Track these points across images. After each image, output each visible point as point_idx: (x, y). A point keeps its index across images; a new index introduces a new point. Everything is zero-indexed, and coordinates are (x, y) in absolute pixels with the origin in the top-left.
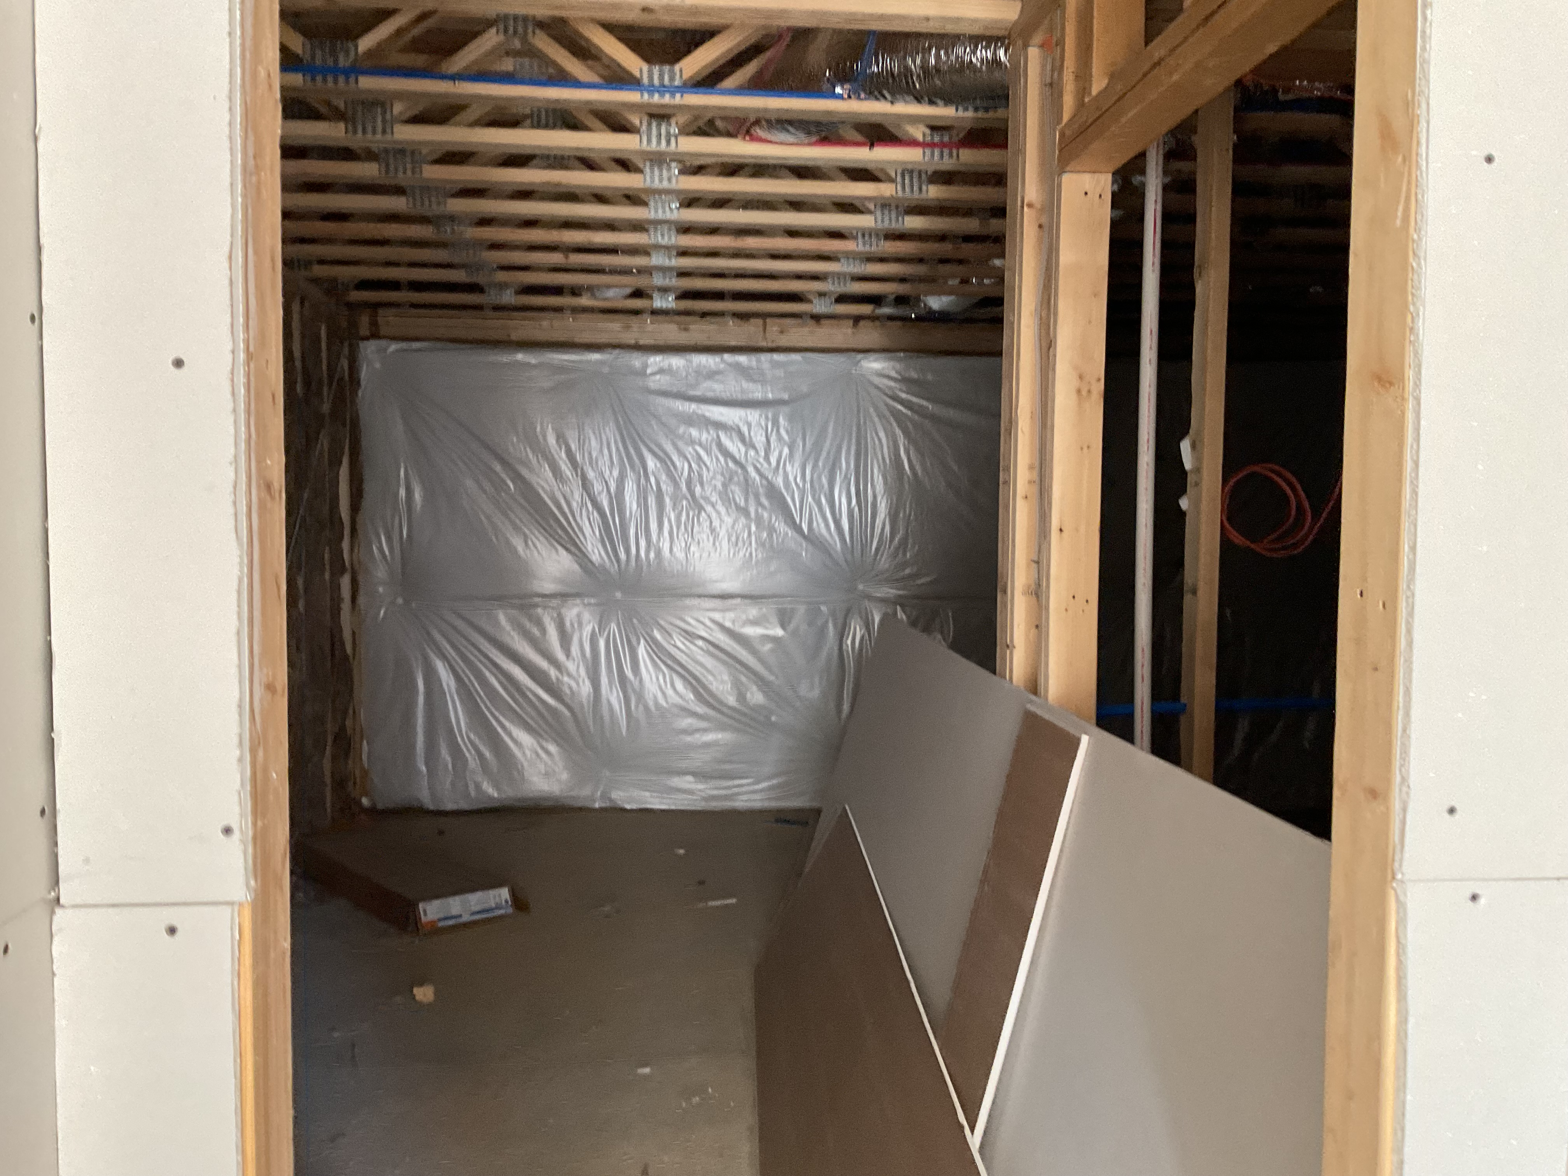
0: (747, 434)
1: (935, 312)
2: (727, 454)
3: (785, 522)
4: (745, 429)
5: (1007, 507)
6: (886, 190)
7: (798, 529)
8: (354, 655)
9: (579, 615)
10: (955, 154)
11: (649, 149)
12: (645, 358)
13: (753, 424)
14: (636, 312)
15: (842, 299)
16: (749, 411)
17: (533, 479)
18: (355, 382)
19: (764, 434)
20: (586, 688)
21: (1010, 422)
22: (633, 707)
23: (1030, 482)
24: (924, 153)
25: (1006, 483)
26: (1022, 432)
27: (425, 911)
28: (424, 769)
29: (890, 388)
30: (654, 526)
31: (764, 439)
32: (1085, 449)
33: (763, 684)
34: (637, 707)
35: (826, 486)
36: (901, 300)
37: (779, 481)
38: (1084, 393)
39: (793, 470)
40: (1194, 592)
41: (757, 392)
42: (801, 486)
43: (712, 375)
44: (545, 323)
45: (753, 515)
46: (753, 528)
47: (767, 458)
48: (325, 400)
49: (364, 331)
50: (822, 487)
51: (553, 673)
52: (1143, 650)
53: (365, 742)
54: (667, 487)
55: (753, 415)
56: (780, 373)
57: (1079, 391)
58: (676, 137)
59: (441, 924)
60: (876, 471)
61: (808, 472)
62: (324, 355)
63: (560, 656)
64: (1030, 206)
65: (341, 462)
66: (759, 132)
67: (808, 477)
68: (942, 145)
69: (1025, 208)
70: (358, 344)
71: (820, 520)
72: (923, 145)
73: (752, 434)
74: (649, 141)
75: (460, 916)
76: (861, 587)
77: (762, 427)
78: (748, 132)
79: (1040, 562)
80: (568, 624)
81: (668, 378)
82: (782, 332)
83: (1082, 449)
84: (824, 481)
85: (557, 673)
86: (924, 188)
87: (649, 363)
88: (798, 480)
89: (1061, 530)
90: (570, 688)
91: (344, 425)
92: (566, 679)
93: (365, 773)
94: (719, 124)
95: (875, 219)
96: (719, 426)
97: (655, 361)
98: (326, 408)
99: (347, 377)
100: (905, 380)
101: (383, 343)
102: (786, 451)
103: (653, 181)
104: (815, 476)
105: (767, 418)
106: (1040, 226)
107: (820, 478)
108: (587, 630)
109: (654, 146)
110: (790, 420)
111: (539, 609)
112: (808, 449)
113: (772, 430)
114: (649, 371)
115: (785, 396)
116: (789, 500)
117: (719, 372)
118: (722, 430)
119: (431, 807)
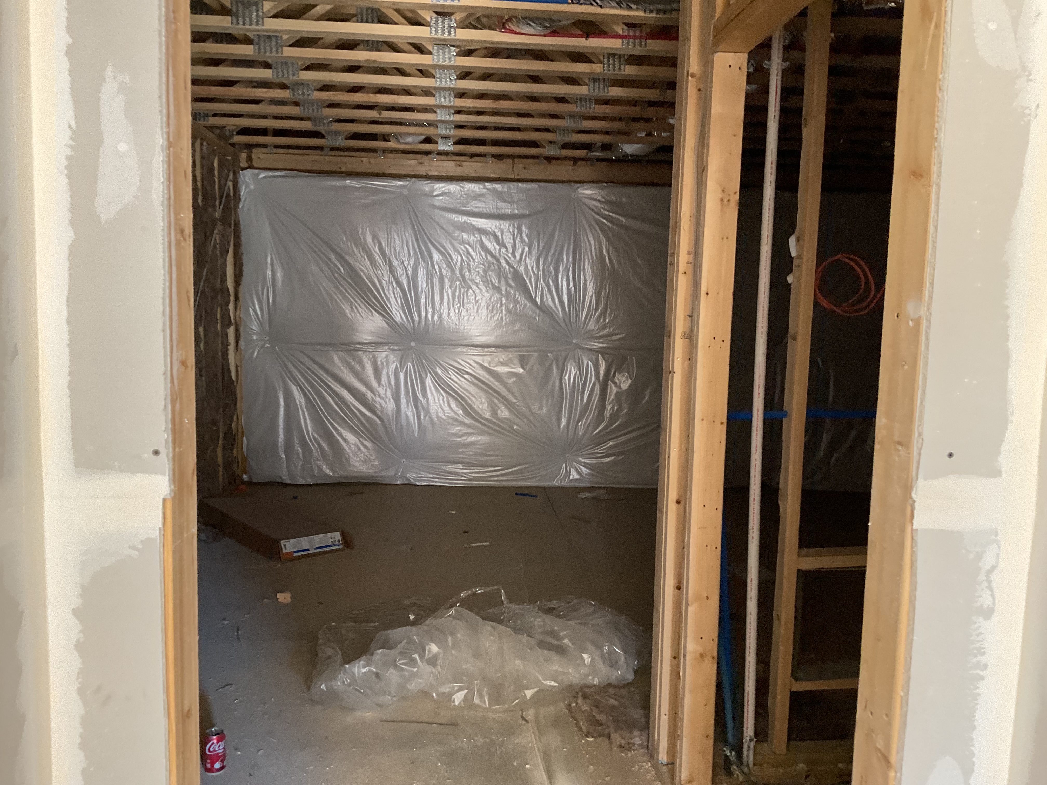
0: (500, 237)
1: (629, 155)
2: (487, 251)
3: (525, 297)
4: (499, 234)
5: (672, 280)
6: (597, 68)
7: (533, 301)
8: (237, 381)
9: (387, 357)
10: (643, 43)
11: (436, 36)
12: (432, 185)
13: (505, 231)
14: (427, 153)
15: (565, 146)
16: (502, 222)
17: (357, 266)
18: (237, 197)
19: (512, 237)
20: (390, 406)
21: (676, 222)
22: (422, 418)
23: (688, 263)
24: (623, 42)
25: (672, 264)
26: (684, 229)
27: (285, 545)
28: (283, 456)
29: (596, 207)
30: (437, 298)
31: (512, 241)
32: (725, 239)
33: (509, 405)
34: (425, 417)
35: (553, 274)
36: (606, 147)
37: (522, 269)
38: (725, 201)
39: (530, 262)
40: (795, 339)
41: (507, 209)
42: (536, 273)
43: (477, 197)
44: (365, 160)
45: (504, 293)
46: (504, 301)
47: (513, 254)
48: (217, 209)
49: (243, 164)
50: (550, 273)
51: (369, 395)
52: (760, 377)
53: (244, 438)
54: (446, 273)
55: (505, 225)
56: (523, 196)
57: (722, 200)
58: (455, 28)
59: (295, 555)
60: (586, 264)
61: (541, 263)
62: (216, 180)
63: (374, 384)
64: (693, 75)
65: (228, 252)
66: (511, 26)
67: (541, 268)
68: (635, 37)
69: (690, 78)
70: (239, 173)
71: (549, 297)
72: (622, 37)
73: (504, 237)
74: (436, 32)
75: (308, 550)
76: (575, 341)
77: (510, 232)
78: (503, 26)
79: (692, 316)
80: (379, 363)
81: (447, 198)
82: (525, 168)
83: (723, 239)
84: (552, 269)
85: (372, 395)
86: (622, 67)
87: (435, 188)
88: (534, 269)
89: (707, 294)
90: (381, 406)
91: (230, 227)
92: (378, 399)
93: (245, 459)
94: (484, 20)
95: (589, 89)
96: (482, 231)
97: (440, 187)
98: (217, 215)
99: (232, 194)
100: (607, 202)
101: (256, 171)
102: (527, 249)
103: (439, 60)
104: (545, 267)
105: (514, 227)
106: (699, 90)
107: (548, 267)
108: (393, 367)
109: (439, 35)
110: (529, 229)
111: (360, 353)
112: (541, 248)
113: (517, 235)
114: (435, 194)
115: (527, 212)
116: (528, 282)
117: (482, 195)
118: (483, 234)
119: (289, 482)
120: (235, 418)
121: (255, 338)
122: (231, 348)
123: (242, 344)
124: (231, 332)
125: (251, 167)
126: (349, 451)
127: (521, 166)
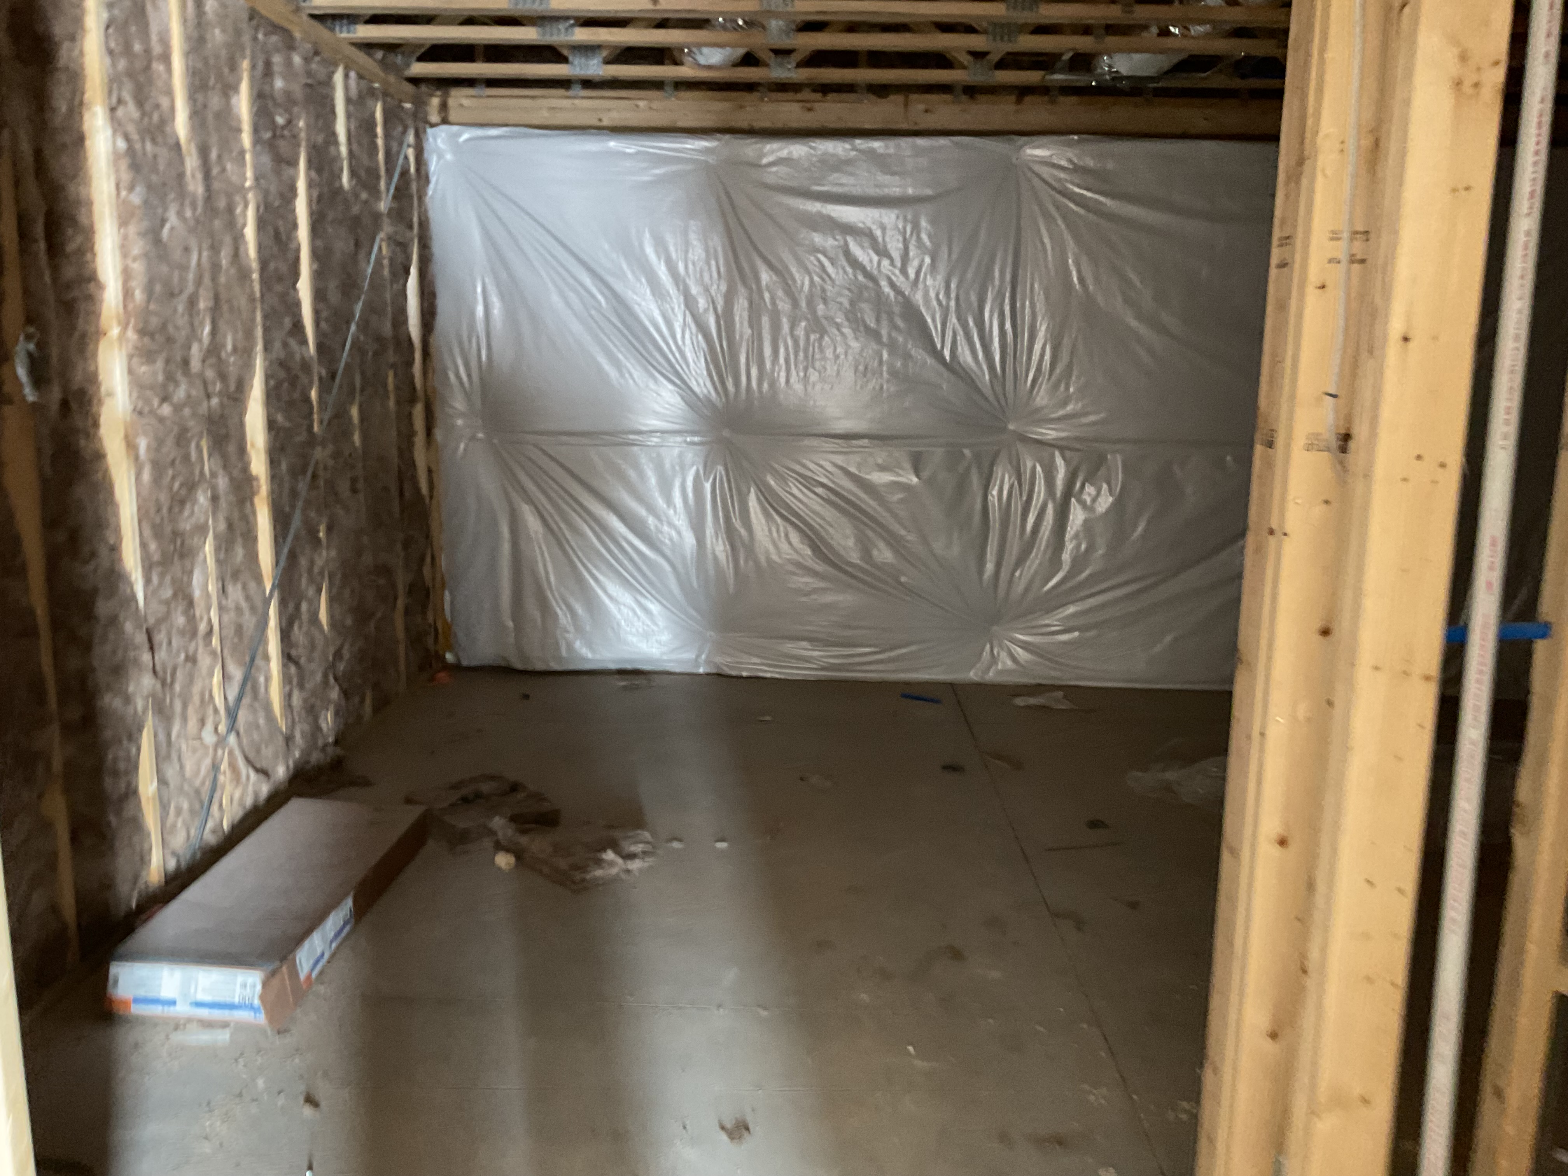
0: (880, 239)
1: (1122, 78)
2: (855, 263)
3: (923, 348)
4: (878, 233)
7: (938, 355)
8: (431, 497)
9: (681, 455)
12: (759, 146)
13: (889, 227)
14: (750, 87)
15: (1003, 63)
16: (884, 211)
17: (630, 296)
18: (423, 176)
19: (901, 239)
20: (689, 539)
21: (1301, 162)
22: (742, 562)
25: (1283, 266)
26: (1327, 174)
28: (510, 624)
30: (768, 351)
31: (901, 245)
33: (894, 540)
34: (746, 561)
35: (975, 304)
36: (1079, 62)
37: (918, 298)
38: (1467, 87)
39: (935, 285)
41: (894, 187)
42: (944, 303)
43: (840, 165)
44: (642, 104)
45: (885, 339)
46: (885, 356)
47: (904, 271)
49: (434, 118)
50: (969, 306)
51: (651, 521)
53: (447, 593)
54: (784, 306)
55: (889, 217)
56: (923, 161)
57: (1458, 83)
60: (1036, 286)
61: (953, 286)
62: (380, 142)
63: (661, 503)
65: (407, 272)
67: (953, 295)
70: (425, 131)
71: (966, 348)
73: (887, 239)
76: (1012, 427)
77: (899, 230)
80: (667, 466)
81: (787, 170)
82: (926, 111)
83: (1455, 191)
84: (973, 298)
85: (656, 522)
87: (765, 150)
88: (941, 297)
89: (1406, 339)
90: (671, 539)
91: (411, 227)
92: (666, 528)
93: (448, 627)
96: (848, 229)
97: (773, 149)
98: (383, 206)
99: (412, 169)
100: (1077, 169)
101: (455, 128)
102: (928, 260)
104: (962, 291)
105: (905, 220)
107: (967, 293)
108: (691, 472)
110: (933, 222)
111: (635, 448)
112: (954, 256)
113: (912, 234)
114: (765, 161)
115: (929, 192)
116: (929, 320)
117: (849, 162)
118: (851, 235)
119: (519, 666)
120: (428, 560)
121: (460, 422)
122: (420, 439)
123: (439, 434)
124: (418, 410)
125: (445, 121)
126: (619, 616)
127: (921, 107)
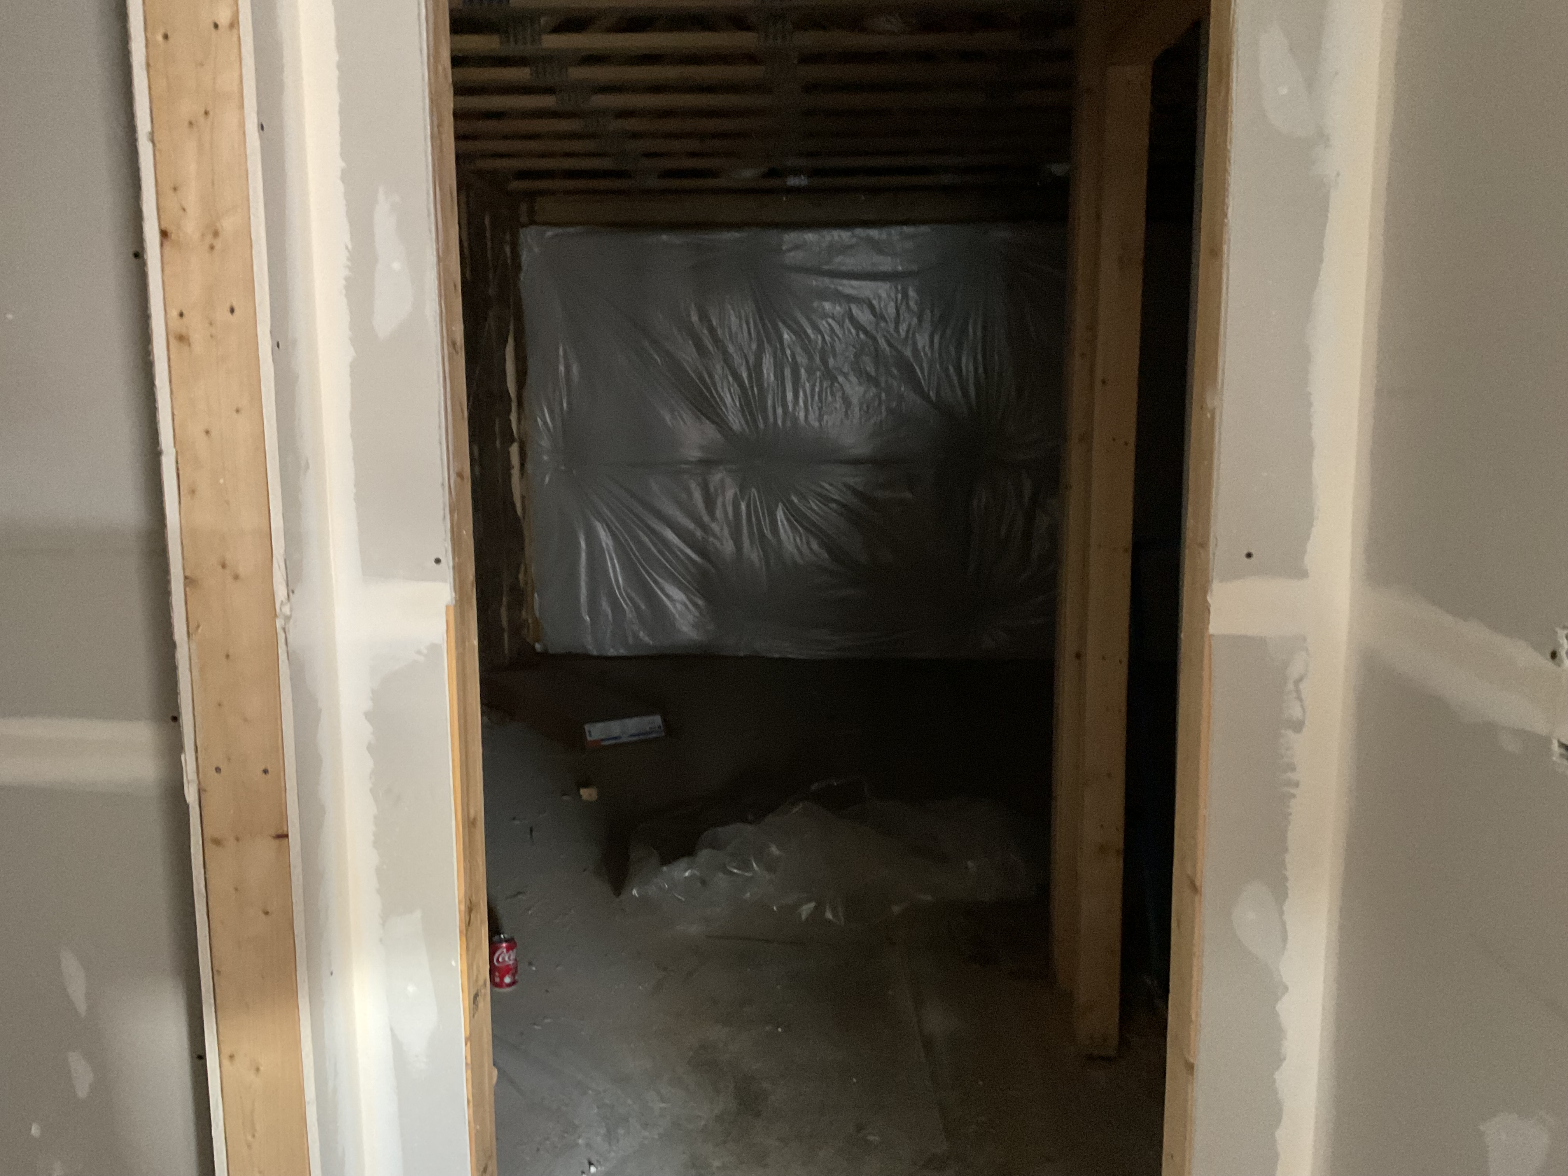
0: (877, 306)
1: (1060, 179)
2: (859, 327)
3: (914, 391)
4: (875, 302)
7: (925, 397)
8: (524, 518)
9: (722, 481)
12: (780, 235)
13: (883, 296)
14: (771, 191)
16: (880, 284)
17: (678, 354)
18: (518, 267)
19: (894, 306)
20: (729, 547)
22: (772, 563)
23: (1087, 341)
27: (590, 732)
28: (587, 618)
30: (790, 396)
31: (894, 311)
33: (892, 543)
34: (775, 562)
35: (954, 355)
36: (1025, 170)
37: (908, 352)
39: (922, 340)
41: (886, 264)
42: (929, 354)
44: (687, 205)
45: (883, 384)
46: (883, 397)
47: (897, 329)
48: (491, 284)
49: (524, 219)
50: (949, 355)
51: (699, 534)
53: (536, 594)
54: (802, 359)
55: (883, 289)
56: (909, 245)
58: (791, 33)
59: (604, 743)
61: (936, 341)
62: (489, 243)
63: (706, 519)
65: (506, 342)
67: (936, 348)
69: (1085, 95)
70: (518, 231)
71: (948, 388)
73: (882, 306)
74: (767, 37)
75: (619, 737)
77: (891, 298)
78: (855, 25)
80: (712, 489)
81: (802, 253)
82: (912, 205)
84: (953, 350)
85: (703, 533)
87: (784, 239)
88: (927, 349)
90: (716, 548)
91: (509, 307)
92: (711, 539)
93: (537, 621)
96: (850, 299)
97: (791, 237)
99: (509, 262)
101: (540, 229)
102: (915, 320)
104: (943, 345)
105: (897, 290)
107: (947, 346)
108: (730, 494)
110: (919, 291)
111: (684, 475)
112: (936, 319)
113: (902, 302)
114: (785, 247)
115: (914, 267)
116: (917, 369)
117: (851, 247)
118: (853, 303)
119: (595, 653)
120: (523, 568)
121: (545, 458)
122: (515, 472)
123: (529, 466)
124: (514, 449)
125: (533, 222)
126: (674, 611)
127: (906, 202)
